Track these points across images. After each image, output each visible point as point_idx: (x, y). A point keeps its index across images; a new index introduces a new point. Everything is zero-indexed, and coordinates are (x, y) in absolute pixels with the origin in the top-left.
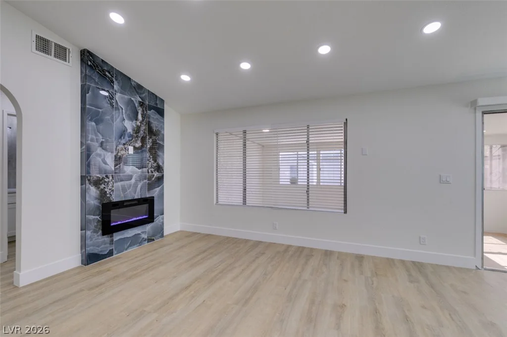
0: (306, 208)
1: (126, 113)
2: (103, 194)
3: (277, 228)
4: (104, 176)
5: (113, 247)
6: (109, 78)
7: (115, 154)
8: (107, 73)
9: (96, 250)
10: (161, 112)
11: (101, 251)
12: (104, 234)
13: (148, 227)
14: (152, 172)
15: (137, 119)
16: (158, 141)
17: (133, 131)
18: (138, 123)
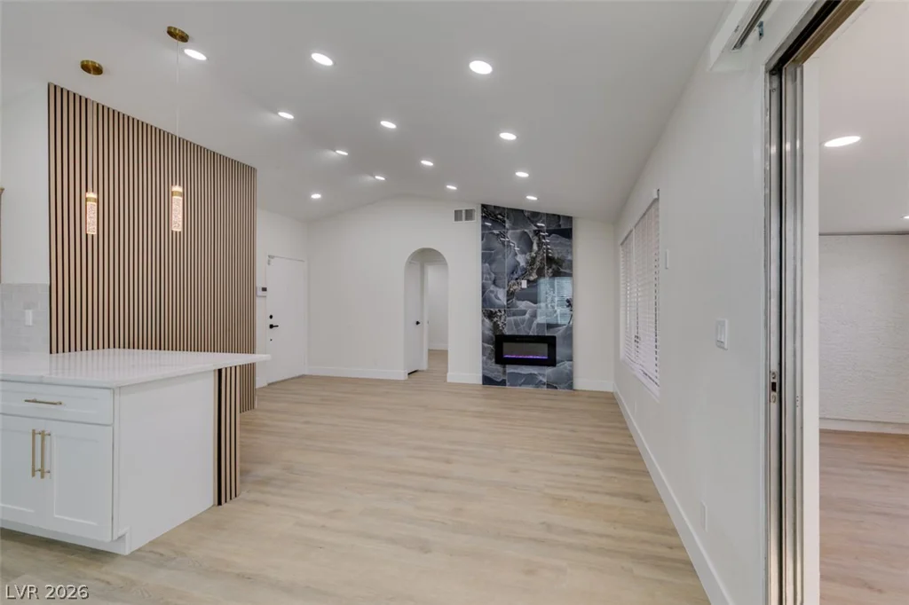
2: (496, 326)
4: (497, 310)
5: (506, 378)
7: (506, 289)
8: (499, 216)
9: (490, 375)
10: (567, 233)
11: (495, 378)
12: (497, 362)
13: (549, 370)
16: (562, 270)
17: (527, 263)
18: (533, 254)
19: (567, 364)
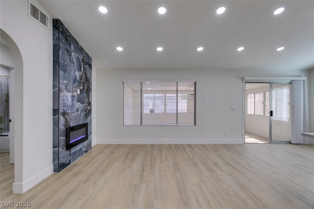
0: (176, 125)
1: (76, 66)
2: (67, 121)
3: (162, 136)
5: (71, 158)
6: (69, 41)
7: (72, 94)
8: (68, 38)
11: (66, 161)
12: (67, 150)
13: (85, 143)
14: (87, 106)
15: (81, 71)
16: (89, 86)
17: (80, 78)
18: (82, 74)
19: (90, 136)
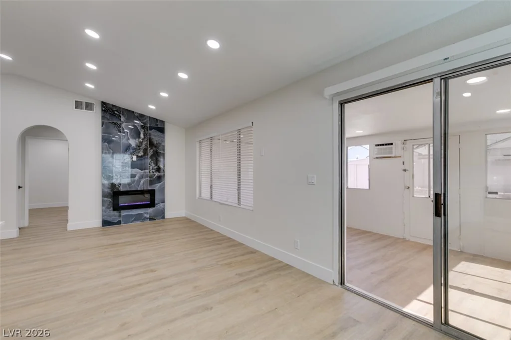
1: (130, 135)
2: (113, 185)
3: (221, 220)
6: (117, 114)
8: (116, 112)
9: (109, 219)
10: (162, 130)
11: (113, 220)
12: (114, 210)
13: (150, 210)
14: (153, 172)
15: (139, 137)
16: (158, 151)
17: (136, 145)
18: (141, 140)
19: (161, 205)
